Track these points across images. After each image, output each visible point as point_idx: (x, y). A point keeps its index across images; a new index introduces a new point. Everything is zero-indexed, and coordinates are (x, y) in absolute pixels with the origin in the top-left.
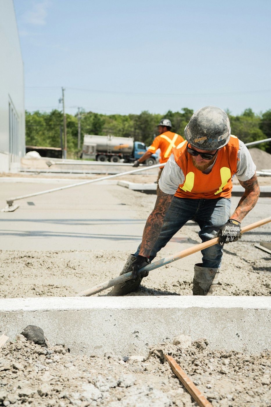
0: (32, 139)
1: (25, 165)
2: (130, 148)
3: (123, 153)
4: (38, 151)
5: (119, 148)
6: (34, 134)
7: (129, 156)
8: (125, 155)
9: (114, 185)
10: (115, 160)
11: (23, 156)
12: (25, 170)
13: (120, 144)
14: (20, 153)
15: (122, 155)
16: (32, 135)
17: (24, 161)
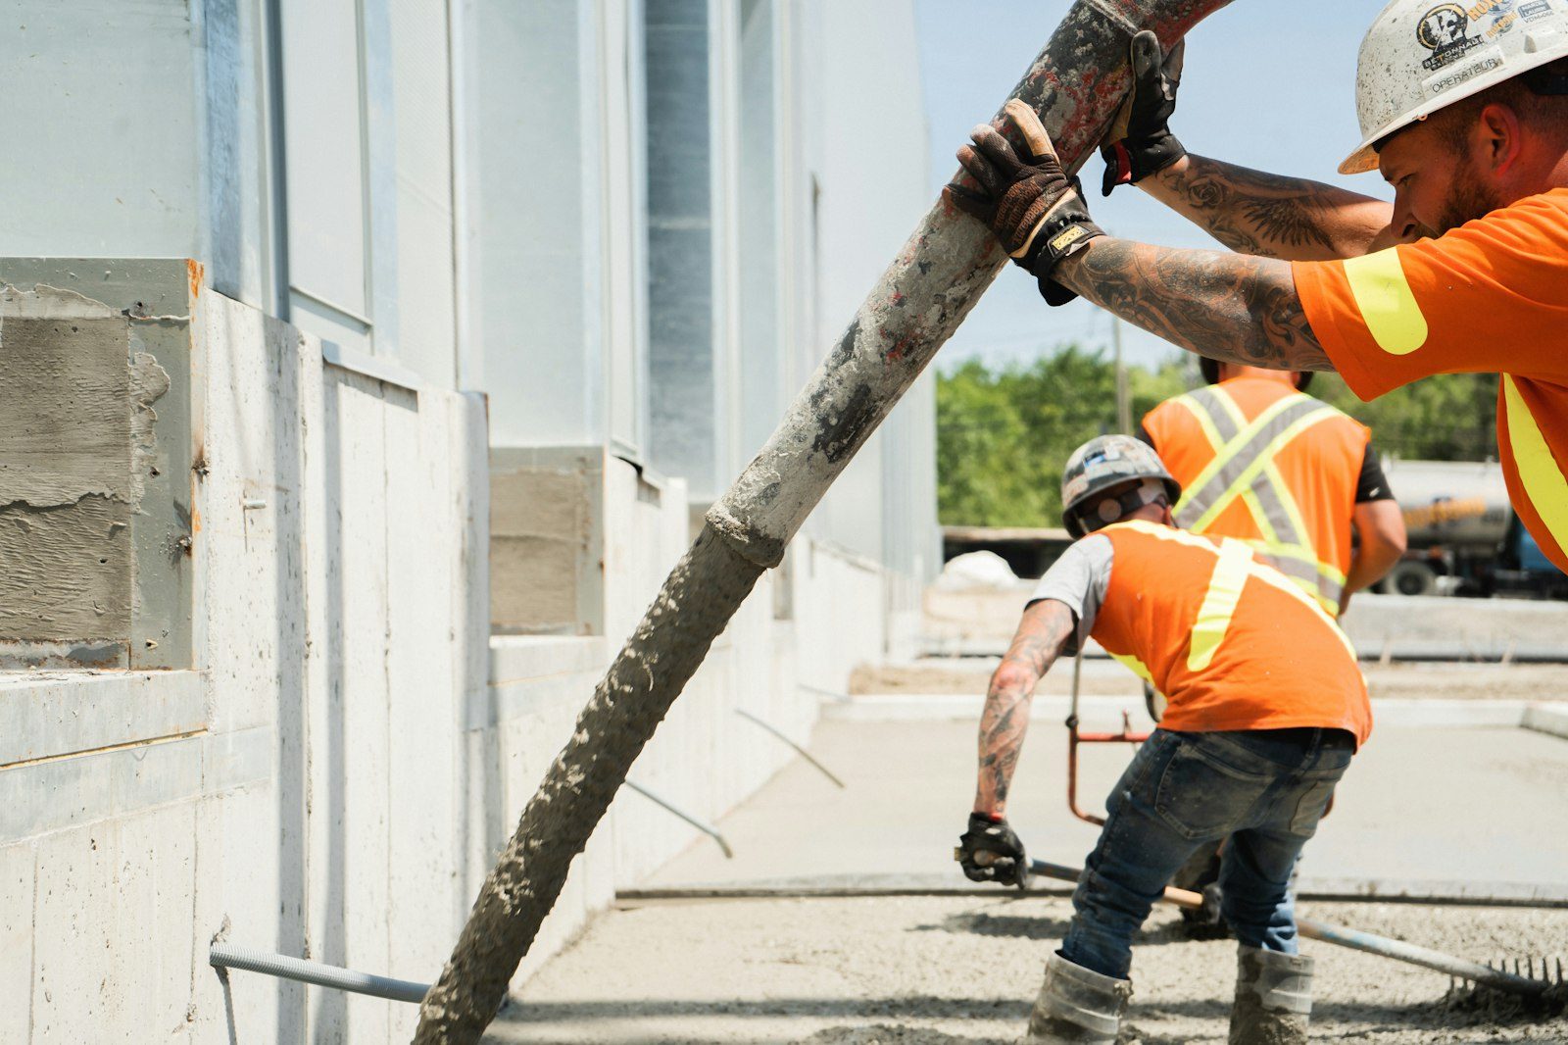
0: (961, 489)
1: (943, 619)
2: (1491, 517)
3: (1455, 543)
4: (1000, 548)
5: (1432, 518)
6: (968, 465)
7: (1486, 561)
8: (1465, 552)
9: (1498, 727)
10: (1410, 586)
11: (930, 578)
12: (954, 646)
13: (1437, 501)
14: (918, 564)
15: (1448, 558)
16: (959, 475)
17: (940, 605)
